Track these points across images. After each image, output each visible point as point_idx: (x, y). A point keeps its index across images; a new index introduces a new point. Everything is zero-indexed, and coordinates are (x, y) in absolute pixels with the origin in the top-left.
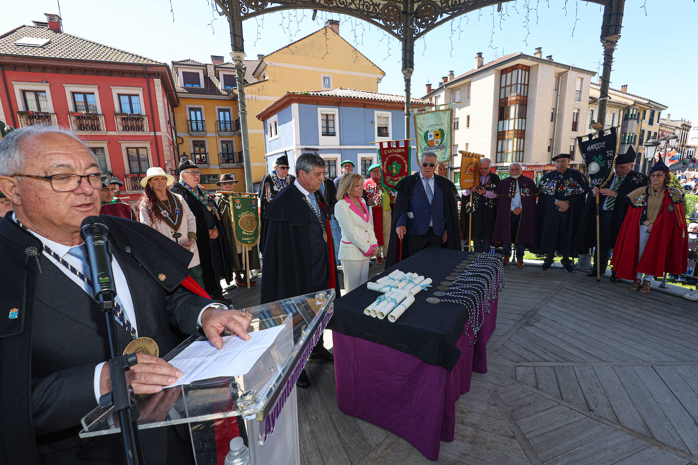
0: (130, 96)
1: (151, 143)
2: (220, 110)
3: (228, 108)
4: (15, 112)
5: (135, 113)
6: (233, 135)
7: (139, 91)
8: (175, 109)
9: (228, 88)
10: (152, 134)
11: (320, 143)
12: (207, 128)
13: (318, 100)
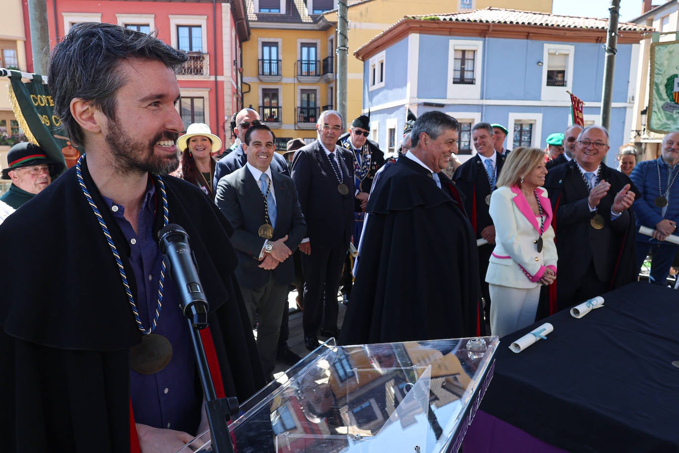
0: (190, 27)
1: (209, 92)
2: (303, 45)
3: (314, 41)
5: (195, 50)
6: (318, 81)
7: (202, 20)
8: (244, 44)
9: (317, 12)
10: (213, 78)
11: (449, 95)
12: (284, 72)
13: (451, 29)
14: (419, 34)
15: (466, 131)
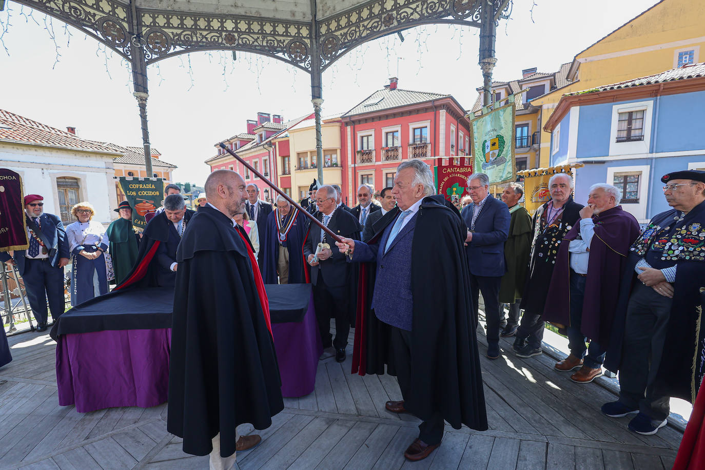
0: (421, 128)
2: (518, 126)
3: (526, 122)
4: (356, 151)
6: (528, 151)
7: (427, 123)
9: (530, 100)
11: (611, 152)
13: (614, 96)
14: (579, 107)
15: (632, 182)
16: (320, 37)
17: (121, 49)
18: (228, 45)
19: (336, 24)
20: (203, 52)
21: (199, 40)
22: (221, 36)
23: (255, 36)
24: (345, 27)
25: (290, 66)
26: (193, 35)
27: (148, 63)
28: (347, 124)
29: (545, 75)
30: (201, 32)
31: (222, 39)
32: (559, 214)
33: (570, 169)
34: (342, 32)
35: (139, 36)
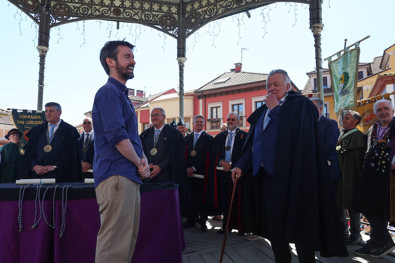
4: (206, 120)
14: (393, 85)
16: (186, 13)
17: (33, 15)
18: (115, 16)
19: (198, 4)
20: (96, 20)
21: (93, 12)
22: (110, 10)
23: (136, 11)
24: (206, 6)
25: (162, 33)
26: (89, 8)
27: (52, 26)
28: (199, 97)
29: (362, 64)
30: (95, 6)
31: (111, 12)
32: (386, 132)
33: (389, 96)
34: (203, 9)
35: (48, 6)
